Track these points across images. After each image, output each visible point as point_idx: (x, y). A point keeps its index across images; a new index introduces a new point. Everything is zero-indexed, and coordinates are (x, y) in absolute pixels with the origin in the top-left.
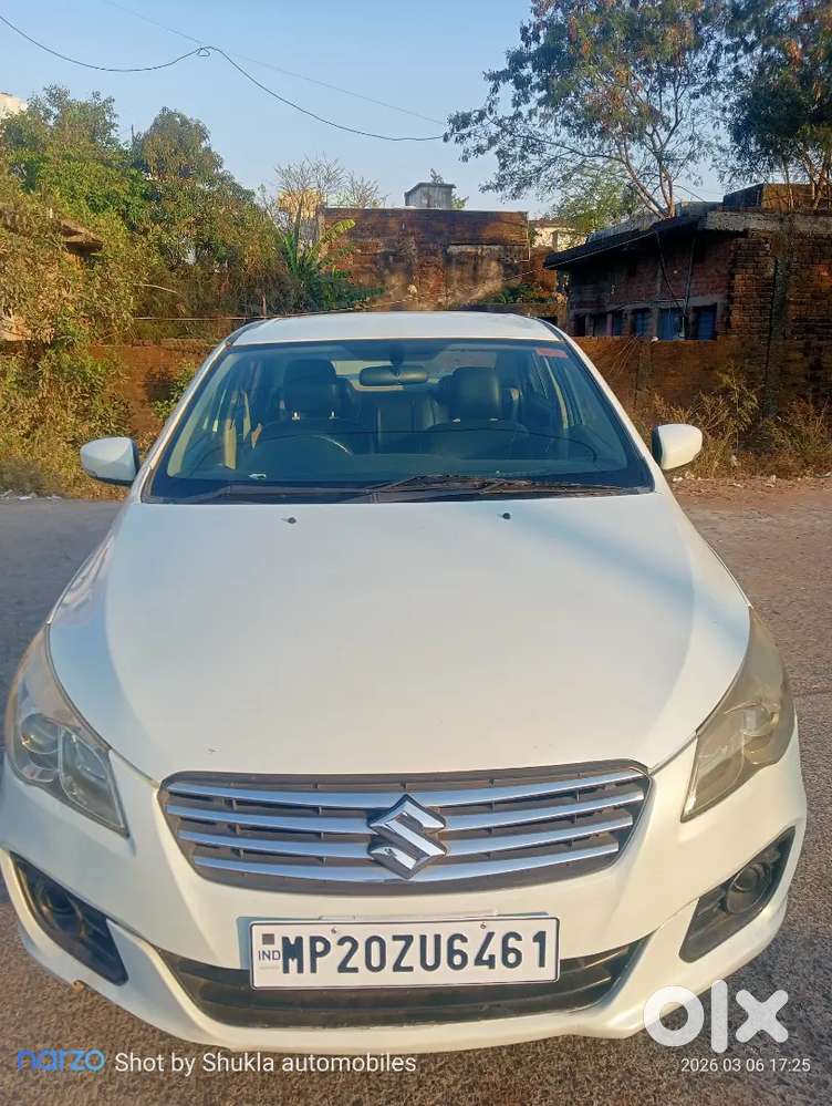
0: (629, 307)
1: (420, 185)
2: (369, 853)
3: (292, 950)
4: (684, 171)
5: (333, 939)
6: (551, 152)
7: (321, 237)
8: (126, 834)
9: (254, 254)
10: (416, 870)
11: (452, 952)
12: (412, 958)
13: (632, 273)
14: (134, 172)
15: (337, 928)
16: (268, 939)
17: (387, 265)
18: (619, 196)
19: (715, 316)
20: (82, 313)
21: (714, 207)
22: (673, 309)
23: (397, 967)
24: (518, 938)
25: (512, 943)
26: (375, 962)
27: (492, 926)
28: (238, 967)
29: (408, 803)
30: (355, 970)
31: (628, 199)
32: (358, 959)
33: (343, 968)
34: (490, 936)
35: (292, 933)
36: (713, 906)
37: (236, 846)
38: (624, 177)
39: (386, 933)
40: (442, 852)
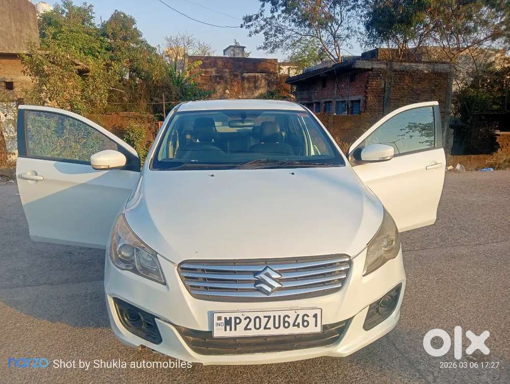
0: (322, 101)
1: (230, 47)
2: (255, 286)
3: (228, 322)
4: (345, 42)
5: (242, 318)
6: (288, 33)
7: (186, 68)
8: (165, 284)
9: (156, 75)
10: (272, 292)
11: (284, 322)
12: (270, 324)
13: (324, 86)
14: (102, 38)
15: (244, 313)
16: (219, 318)
17: (216, 81)
18: (317, 53)
19: (359, 105)
20: (84, 100)
21: (358, 58)
22: (342, 101)
23: (265, 328)
24: (308, 316)
25: (306, 318)
26: (258, 326)
27: (299, 312)
28: (207, 330)
29: (268, 269)
30: (250, 329)
31: (321, 54)
32: (251, 325)
33: (246, 329)
34: (298, 315)
35: (228, 316)
36: (374, 310)
37: (207, 286)
38: (319, 44)
39: (261, 315)
40: (280, 286)
